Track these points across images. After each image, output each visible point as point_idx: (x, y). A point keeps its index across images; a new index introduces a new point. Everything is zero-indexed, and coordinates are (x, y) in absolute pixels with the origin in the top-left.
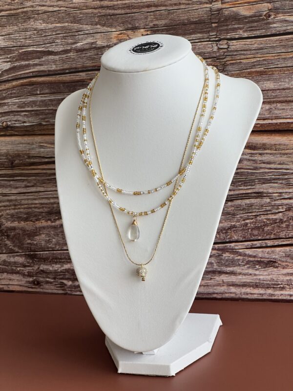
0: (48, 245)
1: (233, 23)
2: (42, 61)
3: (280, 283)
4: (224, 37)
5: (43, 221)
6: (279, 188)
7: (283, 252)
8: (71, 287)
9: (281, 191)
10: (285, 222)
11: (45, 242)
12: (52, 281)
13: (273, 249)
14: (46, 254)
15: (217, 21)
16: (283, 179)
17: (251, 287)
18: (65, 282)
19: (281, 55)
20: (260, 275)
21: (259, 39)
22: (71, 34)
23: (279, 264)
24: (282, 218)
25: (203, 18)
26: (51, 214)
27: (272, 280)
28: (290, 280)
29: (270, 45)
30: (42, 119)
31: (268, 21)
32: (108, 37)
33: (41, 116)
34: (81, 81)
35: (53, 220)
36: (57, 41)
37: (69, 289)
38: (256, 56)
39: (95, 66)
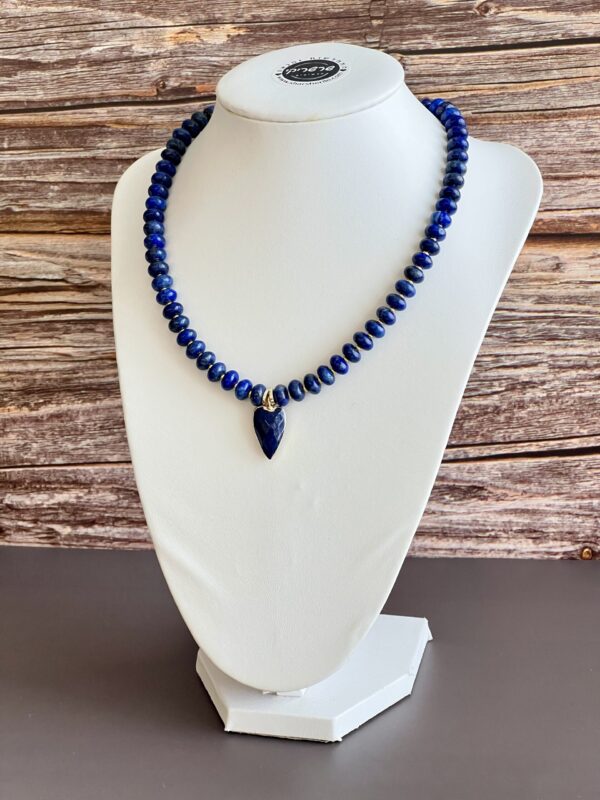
0: (22, 454)
1: (414, 20)
2: (15, 82)
3: (490, 528)
4: (396, 47)
5: (12, 407)
6: (496, 346)
7: (498, 470)
8: (69, 537)
9: (498, 352)
10: (504, 411)
11: (17, 449)
12: (30, 525)
13: (478, 464)
14: (19, 473)
15: (382, 15)
16: (503, 329)
17: (432, 536)
18: (57, 527)
19: (507, 88)
20: (451, 513)
21: (464, 55)
22: (77, 28)
23: (490, 492)
24: (498, 403)
25: (353, 7)
26: (29, 393)
27: (475, 522)
28: (510, 522)
29: (487, 67)
30: (12, 200)
31: (484, 19)
32: (157, 38)
33: (10, 195)
34: (97, 126)
35: (32, 404)
36: (49, 41)
37: (66, 542)
38: (458, 87)
39: (127, 96)
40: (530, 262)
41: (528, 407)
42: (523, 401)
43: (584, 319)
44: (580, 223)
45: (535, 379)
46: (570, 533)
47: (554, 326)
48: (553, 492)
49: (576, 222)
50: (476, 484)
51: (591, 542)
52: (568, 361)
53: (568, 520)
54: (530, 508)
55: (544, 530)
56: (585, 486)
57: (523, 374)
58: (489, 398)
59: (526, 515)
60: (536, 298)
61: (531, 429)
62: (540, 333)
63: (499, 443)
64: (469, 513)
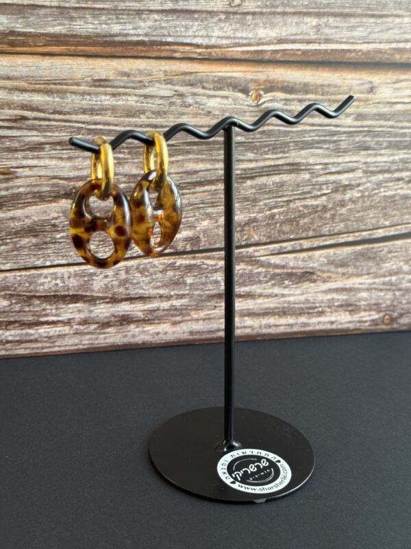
40: (352, 86)
41: (348, 205)
42: (344, 201)
43: (389, 133)
44: (388, 54)
45: (353, 182)
46: (375, 304)
47: (368, 139)
48: (364, 272)
49: (385, 53)
50: (308, 270)
51: (390, 310)
52: (377, 167)
53: (375, 294)
54: (347, 286)
55: (357, 304)
56: (387, 266)
57: (344, 179)
58: (320, 199)
59: (345, 293)
60: (355, 116)
61: (349, 223)
62: (357, 145)
63: (326, 236)
64: (303, 294)
